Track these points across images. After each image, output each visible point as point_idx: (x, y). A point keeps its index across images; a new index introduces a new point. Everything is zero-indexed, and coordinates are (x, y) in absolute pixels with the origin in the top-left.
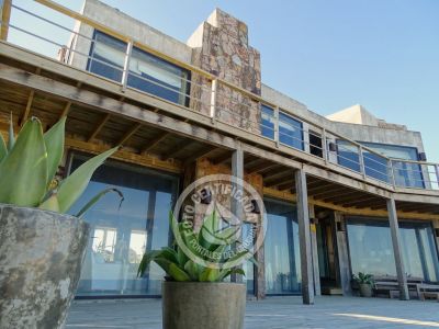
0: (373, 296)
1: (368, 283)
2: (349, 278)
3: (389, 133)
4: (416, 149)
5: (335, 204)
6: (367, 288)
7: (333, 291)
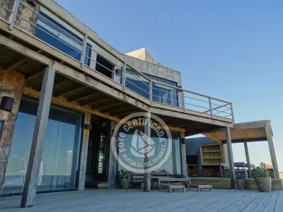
0: (130, 188)
1: (127, 178)
2: (115, 174)
3: (160, 69)
4: (176, 83)
5: (112, 115)
6: (126, 182)
7: (100, 185)
